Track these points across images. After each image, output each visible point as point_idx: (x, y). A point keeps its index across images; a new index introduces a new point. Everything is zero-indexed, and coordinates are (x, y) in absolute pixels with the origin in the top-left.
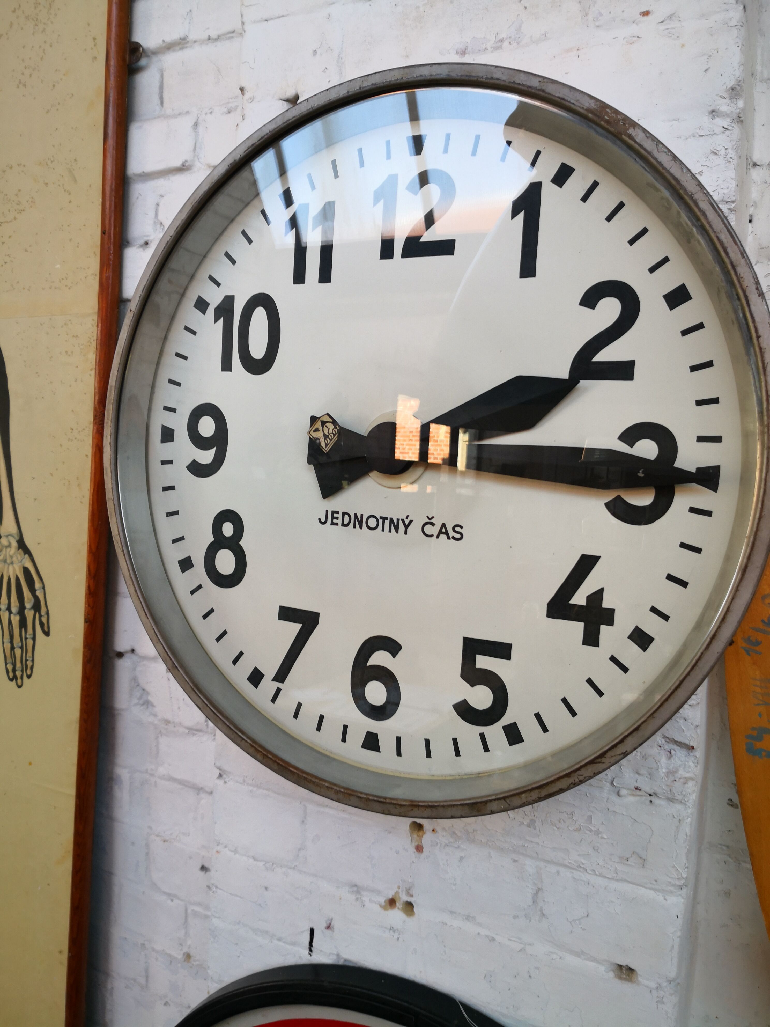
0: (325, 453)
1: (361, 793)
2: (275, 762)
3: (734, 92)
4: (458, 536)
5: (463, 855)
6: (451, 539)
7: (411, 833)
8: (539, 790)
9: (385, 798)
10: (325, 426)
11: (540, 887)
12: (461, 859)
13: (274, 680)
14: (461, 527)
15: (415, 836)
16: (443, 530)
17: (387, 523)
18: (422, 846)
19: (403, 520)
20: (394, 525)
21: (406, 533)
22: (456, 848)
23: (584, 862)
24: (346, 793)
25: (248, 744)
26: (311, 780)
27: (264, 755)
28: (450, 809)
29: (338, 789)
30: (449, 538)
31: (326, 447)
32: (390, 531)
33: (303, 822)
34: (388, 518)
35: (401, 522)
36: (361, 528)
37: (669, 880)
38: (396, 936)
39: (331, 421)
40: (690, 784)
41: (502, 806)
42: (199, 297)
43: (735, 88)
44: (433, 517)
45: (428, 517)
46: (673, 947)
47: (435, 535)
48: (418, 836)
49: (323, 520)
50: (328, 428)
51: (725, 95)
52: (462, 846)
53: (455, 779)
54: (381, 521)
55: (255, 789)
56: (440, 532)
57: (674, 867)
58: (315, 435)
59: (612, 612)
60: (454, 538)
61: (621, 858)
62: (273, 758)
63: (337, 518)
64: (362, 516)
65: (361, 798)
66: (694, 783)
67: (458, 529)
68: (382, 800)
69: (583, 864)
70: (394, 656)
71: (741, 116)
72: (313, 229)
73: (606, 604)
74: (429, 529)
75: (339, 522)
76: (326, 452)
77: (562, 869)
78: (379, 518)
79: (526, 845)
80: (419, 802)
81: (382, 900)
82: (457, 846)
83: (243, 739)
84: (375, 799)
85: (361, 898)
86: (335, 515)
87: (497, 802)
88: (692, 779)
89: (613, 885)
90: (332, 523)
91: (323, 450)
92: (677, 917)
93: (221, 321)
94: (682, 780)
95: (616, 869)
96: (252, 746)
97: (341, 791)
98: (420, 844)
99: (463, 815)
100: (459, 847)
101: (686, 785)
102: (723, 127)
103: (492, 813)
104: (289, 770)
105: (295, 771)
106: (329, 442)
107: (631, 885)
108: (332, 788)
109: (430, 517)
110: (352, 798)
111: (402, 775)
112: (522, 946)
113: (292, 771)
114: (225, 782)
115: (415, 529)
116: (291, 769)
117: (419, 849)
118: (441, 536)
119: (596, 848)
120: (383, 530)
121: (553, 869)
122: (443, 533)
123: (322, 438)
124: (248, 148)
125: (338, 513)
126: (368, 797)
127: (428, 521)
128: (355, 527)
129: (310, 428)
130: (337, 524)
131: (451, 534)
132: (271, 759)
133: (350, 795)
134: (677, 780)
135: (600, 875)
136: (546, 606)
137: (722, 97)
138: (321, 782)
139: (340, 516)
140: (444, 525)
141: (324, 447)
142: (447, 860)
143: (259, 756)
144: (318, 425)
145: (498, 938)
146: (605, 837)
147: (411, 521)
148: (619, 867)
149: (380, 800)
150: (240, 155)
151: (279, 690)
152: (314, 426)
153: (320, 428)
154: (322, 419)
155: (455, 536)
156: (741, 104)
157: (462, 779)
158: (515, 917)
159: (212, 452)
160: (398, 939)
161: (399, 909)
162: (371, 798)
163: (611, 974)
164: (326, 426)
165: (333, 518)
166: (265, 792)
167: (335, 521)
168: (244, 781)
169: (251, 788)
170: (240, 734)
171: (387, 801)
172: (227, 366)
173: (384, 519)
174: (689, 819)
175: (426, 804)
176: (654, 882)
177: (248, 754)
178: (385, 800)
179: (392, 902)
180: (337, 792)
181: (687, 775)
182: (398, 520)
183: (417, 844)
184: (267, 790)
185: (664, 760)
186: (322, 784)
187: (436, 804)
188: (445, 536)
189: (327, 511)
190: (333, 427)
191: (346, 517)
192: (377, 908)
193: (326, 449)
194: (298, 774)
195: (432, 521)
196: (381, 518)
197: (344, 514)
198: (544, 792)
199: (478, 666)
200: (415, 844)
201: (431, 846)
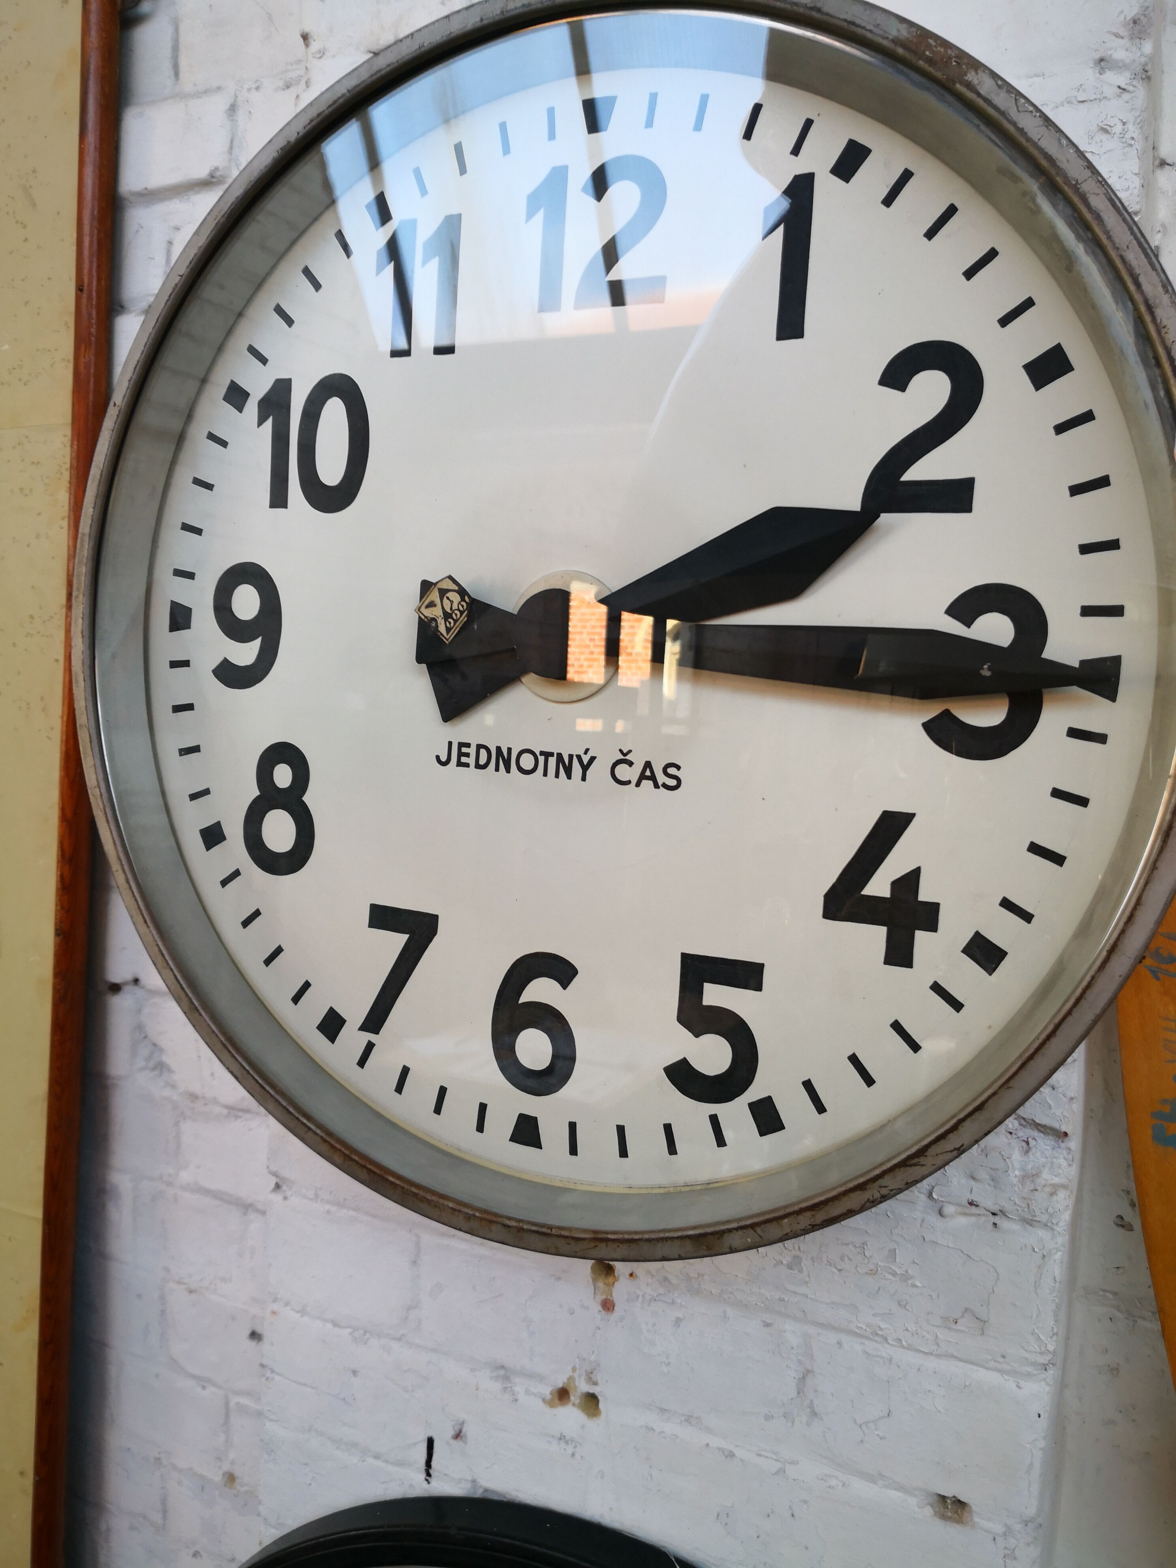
0: (446, 643)
1: (510, 1218)
2: (364, 1167)
3: (1137, 27)
4: (673, 783)
5: (680, 1315)
6: (661, 787)
7: (595, 1281)
8: (812, 1213)
9: (551, 1227)
10: (445, 598)
11: (810, 1368)
12: (678, 1322)
13: (364, 1028)
14: (678, 768)
15: (600, 1284)
16: (647, 774)
17: (552, 761)
18: (613, 1300)
19: (579, 757)
20: (565, 766)
21: (584, 779)
22: (669, 1304)
23: (883, 1325)
24: (484, 1219)
25: (319, 1139)
26: (425, 1198)
27: (345, 1155)
28: (659, 1245)
29: (471, 1212)
30: (656, 786)
31: (447, 635)
32: (557, 776)
33: (415, 1262)
34: (553, 753)
35: (575, 760)
36: (508, 770)
37: (1026, 1355)
38: (570, 1450)
39: (456, 588)
40: (1062, 1195)
41: (749, 1240)
42: (232, 382)
43: (1139, 19)
44: (630, 751)
45: (621, 751)
46: (1031, 1465)
47: (634, 782)
48: (605, 1284)
49: (444, 758)
50: (451, 601)
51: (1122, 32)
52: (679, 1301)
53: (669, 1193)
54: (541, 759)
55: (334, 1209)
56: (642, 777)
57: (1033, 1333)
58: (429, 613)
59: (934, 908)
60: (665, 786)
61: (945, 1319)
62: (360, 1161)
63: (467, 755)
64: (509, 750)
65: (509, 1226)
66: (1068, 1193)
67: (672, 771)
68: (544, 1230)
69: (881, 1329)
70: (565, 987)
71: (1148, 68)
72: (425, 262)
73: (924, 895)
74: (623, 772)
75: (471, 760)
76: (447, 642)
77: (844, 1338)
78: (538, 754)
79: (786, 1299)
80: (607, 1233)
81: (547, 1391)
82: (670, 1301)
83: (310, 1129)
84: (534, 1228)
85: (511, 1387)
86: (464, 750)
87: (740, 1233)
88: (1065, 1187)
89: (932, 1363)
90: (460, 764)
91: (443, 638)
92: (1039, 1416)
93: (269, 424)
94: (1047, 1189)
95: (937, 1337)
96: (325, 1141)
97: (475, 1216)
98: (609, 1297)
99: (683, 1255)
100: (673, 1303)
101: (1055, 1198)
102: (1119, 87)
103: (732, 1251)
104: (387, 1180)
105: (398, 1182)
106: (452, 625)
107: (961, 1364)
108: (460, 1211)
109: (625, 752)
110: (494, 1227)
111: (579, 1187)
112: (779, 1465)
113: (392, 1183)
114: (285, 1198)
115: (599, 771)
116: (391, 1179)
117: (608, 1305)
118: (644, 782)
119: (903, 1303)
120: (545, 774)
121: (831, 1338)
122: (648, 778)
123: (440, 618)
124: (311, 121)
125: (468, 745)
126: (521, 1225)
127: (622, 757)
128: (497, 769)
129: (420, 601)
130: (467, 765)
131: (661, 778)
132: (357, 1162)
133: (491, 1222)
134: (1039, 1188)
135: (910, 1348)
136: (822, 899)
137: (1117, 35)
138: (441, 1201)
139: (472, 751)
140: (648, 765)
141: (444, 632)
142: (654, 1324)
143: (337, 1158)
144: (434, 596)
145: (739, 1453)
146: (919, 1284)
147: (593, 759)
148: (942, 1334)
149: (541, 1230)
150: (298, 133)
151: (370, 1046)
152: (427, 598)
153: (437, 601)
154: (440, 586)
155: (667, 783)
156: (1148, 47)
157: (680, 1192)
158: (768, 1418)
159: (257, 644)
160: (573, 1455)
161: (574, 1405)
162: (525, 1227)
163: (928, 1511)
164: (448, 598)
165: (461, 754)
166: (351, 1213)
167: (464, 760)
168: (317, 1195)
169: (327, 1207)
170: (305, 1121)
171: (554, 1231)
172: (279, 499)
173: (547, 755)
174: (1060, 1253)
175: (621, 1236)
176: (1001, 1360)
177: (319, 1154)
178: (549, 1231)
179: (563, 1394)
180: (468, 1217)
181: (1056, 1180)
182: (571, 757)
183: (604, 1297)
184: (354, 1210)
185: (1016, 1156)
186: (443, 1205)
187: (636, 1237)
188: (650, 783)
189: (450, 743)
190: (460, 600)
191: (483, 752)
192: (538, 1404)
193: (447, 637)
194: (403, 1188)
195: (628, 757)
196: (542, 753)
197: (479, 747)
198: (820, 1216)
199: (706, 1001)
200: (600, 1298)
201: (628, 1301)
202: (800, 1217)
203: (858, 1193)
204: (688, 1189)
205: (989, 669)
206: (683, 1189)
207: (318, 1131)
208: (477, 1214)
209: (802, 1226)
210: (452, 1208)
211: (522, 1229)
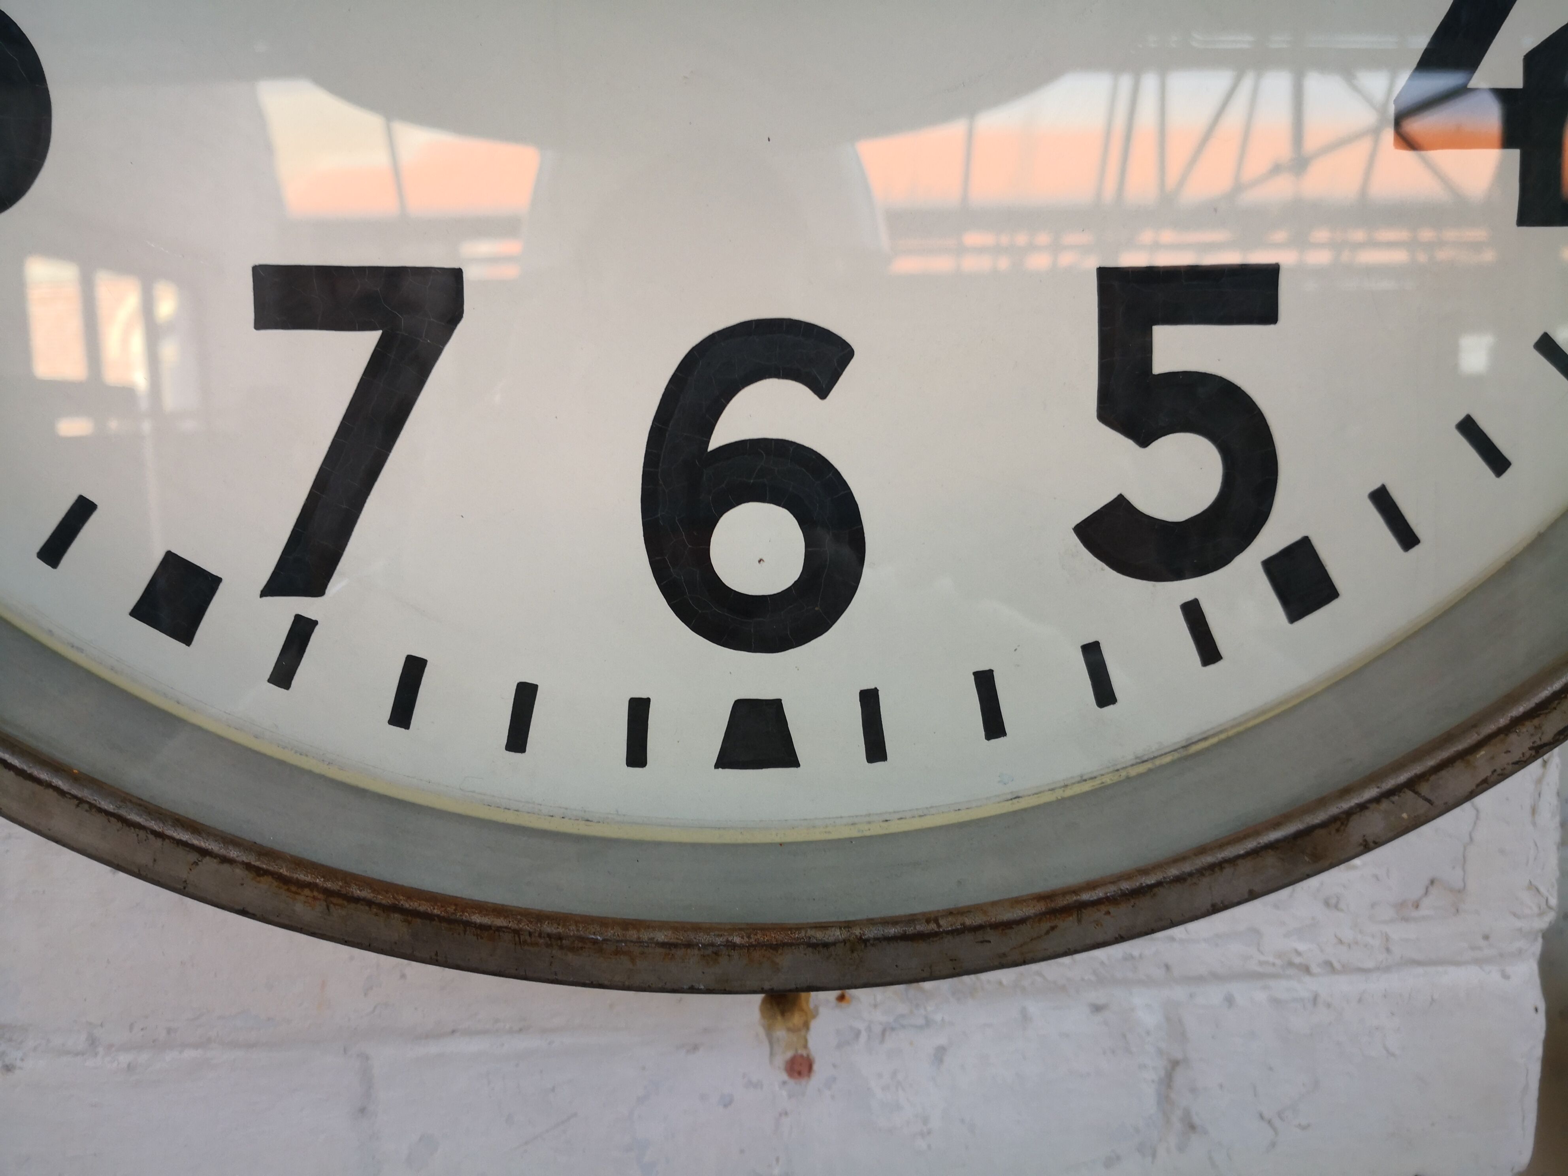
1: (823, 927)
2: (395, 908)
5: (942, 1040)
7: (769, 1030)
8: (1536, 722)
11: (1179, 1055)
13: (272, 589)
15: (781, 1033)
18: (808, 1056)
22: (921, 1028)
23: (1302, 947)
24: (759, 945)
25: (239, 872)
26: (582, 939)
27: (328, 893)
37: (1519, 924)
41: (1405, 815)
46: (1525, 1089)
48: (789, 1030)
52: (938, 1017)
57: (1529, 886)
61: (1400, 906)
62: (380, 898)
65: (826, 945)
68: (921, 927)
69: (1298, 953)
77: (1237, 989)
80: (1075, 891)
82: (921, 1021)
83: (204, 853)
84: (892, 931)
89: (1378, 984)
92: (1536, 1010)
95: (1387, 938)
96: (259, 872)
97: (734, 946)
98: (800, 1052)
100: (929, 1022)
104: (468, 924)
105: (500, 922)
107: (1420, 970)
108: (689, 945)
113: (483, 927)
116: (477, 919)
117: (800, 1067)
119: (1333, 901)
121: (1213, 995)
126: (857, 932)
132: (369, 903)
133: (775, 947)
135: (1347, 969)
138: (632, 934)
142: (894, 1074)
143: (300, 908)
148: (1397, 932)
149: (910, 930)
151: (302, 628)
158: (1111, 1162)
162: (868, 933)
170: (185, 836)
176: (1483, 943)
177: (243, 912)
178: (933, 926)
180: (712, 954)
183: (789, 1054)
186: (639, 942)
194: (517, 932)
199: (1162, 364)
200: (783, 1057)
201: (839, 1046)
202: (1513, 737)
204: (1142, 768)
206: (1133, 772)
207: (233, 853)
208: (737, 940)
209: (1516, 755)
210: (663, 945)
211: (863, 941)
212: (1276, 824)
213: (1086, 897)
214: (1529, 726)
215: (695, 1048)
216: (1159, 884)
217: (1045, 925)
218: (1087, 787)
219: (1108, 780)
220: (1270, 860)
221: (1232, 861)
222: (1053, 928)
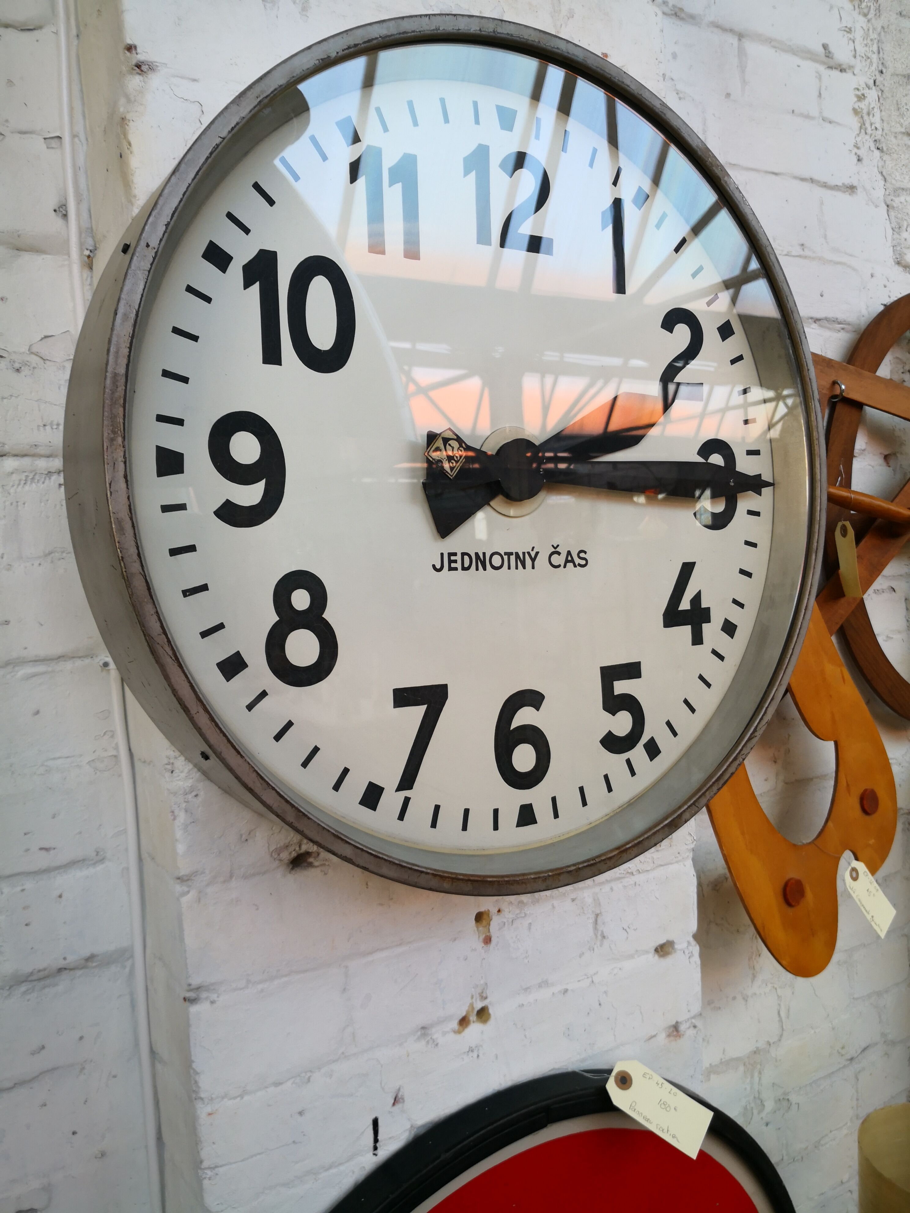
0: (450, 478)
4: (583, 562)
5: (530, 921)
6: (578, 566)
7: (477, 928)
9: (593, 859)
10: (447, 445)
11: (598, 912)
13: (399, 789)
14: (585, 552)
15: (481, 928)
16: (569, 559)
17: (513, 558)
18: (490, 935)
19: (529, 553)
20: (521, 560)
21: (533, 568)
24: (556, 874)
25: (430, 876)
29: (546, 875)
30: (575, 566)
31: (451, 472)
32: (517, 568)
34: (513, 553)
35: (527, 555)
36: (485, 569)
37: (687, 847)
38: (475, 1055)
39: (455, 437)
42: (211, 244)
44: (558, 546)
45: (553, 546)
46: (693, 904)
47: (562, 565)
48: (483, 927)
49: (438, 566)
50: (452, 447)
54: (506, 557)
56: (567, 561)
57: (689, 834)
58: (436, 455)
59: (708, 609)
60: (580, 565)
63: (455, 561)
64: (484, 554)
65: (571, 871)
67: (582, 555)
68: (592, 862)
69: (629, 869)
70: (538, 709)
72: (391, 184)
73: (704, 605)
74: (556, 559)
75: (458, 565)
76: (452, 478)
78: (503, 554)
81: (455, 1024)
82: (523, 915)
84: (585, 864)
85: (431, 1038)
86: (453, 558)
90: (451, 569)
91: (448, 475)
92: (694, 876)
93: (256, 287)
95: (653, 859)
98: (487, 934)
100: (526, 915)
106: (454, 464)
108: (539, 878)
109: (555, 546)
110: (562, 877)
111: (562, 838)
112: (590, 979)
114: (213, 1002)
115: (542, 561)
117: (488, 940)
118: (568, 564)
120: (509, 568)
122: (570, 561)
123: (445, 460)
125: (455, 554)
127: (554, 550)
128: (477, 569)
129: (427, 449)
130: (456, 569)
131: (577, 561)
133: (559, 874)
135: (643, 871)
136: (662, 617)
138: (525, 877)
139: (458, 558)
140: (569, 553)
141: (449, 471)
142: (516, 937)
144: (439, 443)
145: (569, 987)
147: (537, 553)
148: (656, 856)
149: (589, 863)
151: (407, 800)
152: (433, 445)
153: (442, 447)
154: (442, 435)
155: (581, 563)
158: (581, 955)
159: (261, 486)
160: (478, 1056)
161: (474, 1022)
162: (580, 866)
164: (450, 445)
165: (450, 562)
167: (453, 565)
171: (597, 860)
172: (272, 356)
173: (509, 554)
178: (594, 861)
179: (464, 1022)
180: (545, 879)
182: (524, 553)
183: (484, 936)
188: (572, 564)
189: (442, 554)
190: (458, 446)
191: (466, 558)
192: (452, 1036)
193: (452, 474)
195: (557, 550)
196: (506, 554)
197: (463, 554)
199: (617, 692)
201: (500, 929)
202: (713, 787)
203: (735, 762)
205: (733, 482)
206: (618, 811)
207: (429, 871)
208: (550, 874)
209: (714, 792)
210: (534, 878)
211: (579, 868)
212: (666, 818)
213: (628, 846)
214: (716, 784)
215: (455, 940)
216: (643, 840)
217: (619, 856)
218: (607, 818)
219: (612, 814)
220: (666, 829)
221: (658, 831)
222: (621, 857)
